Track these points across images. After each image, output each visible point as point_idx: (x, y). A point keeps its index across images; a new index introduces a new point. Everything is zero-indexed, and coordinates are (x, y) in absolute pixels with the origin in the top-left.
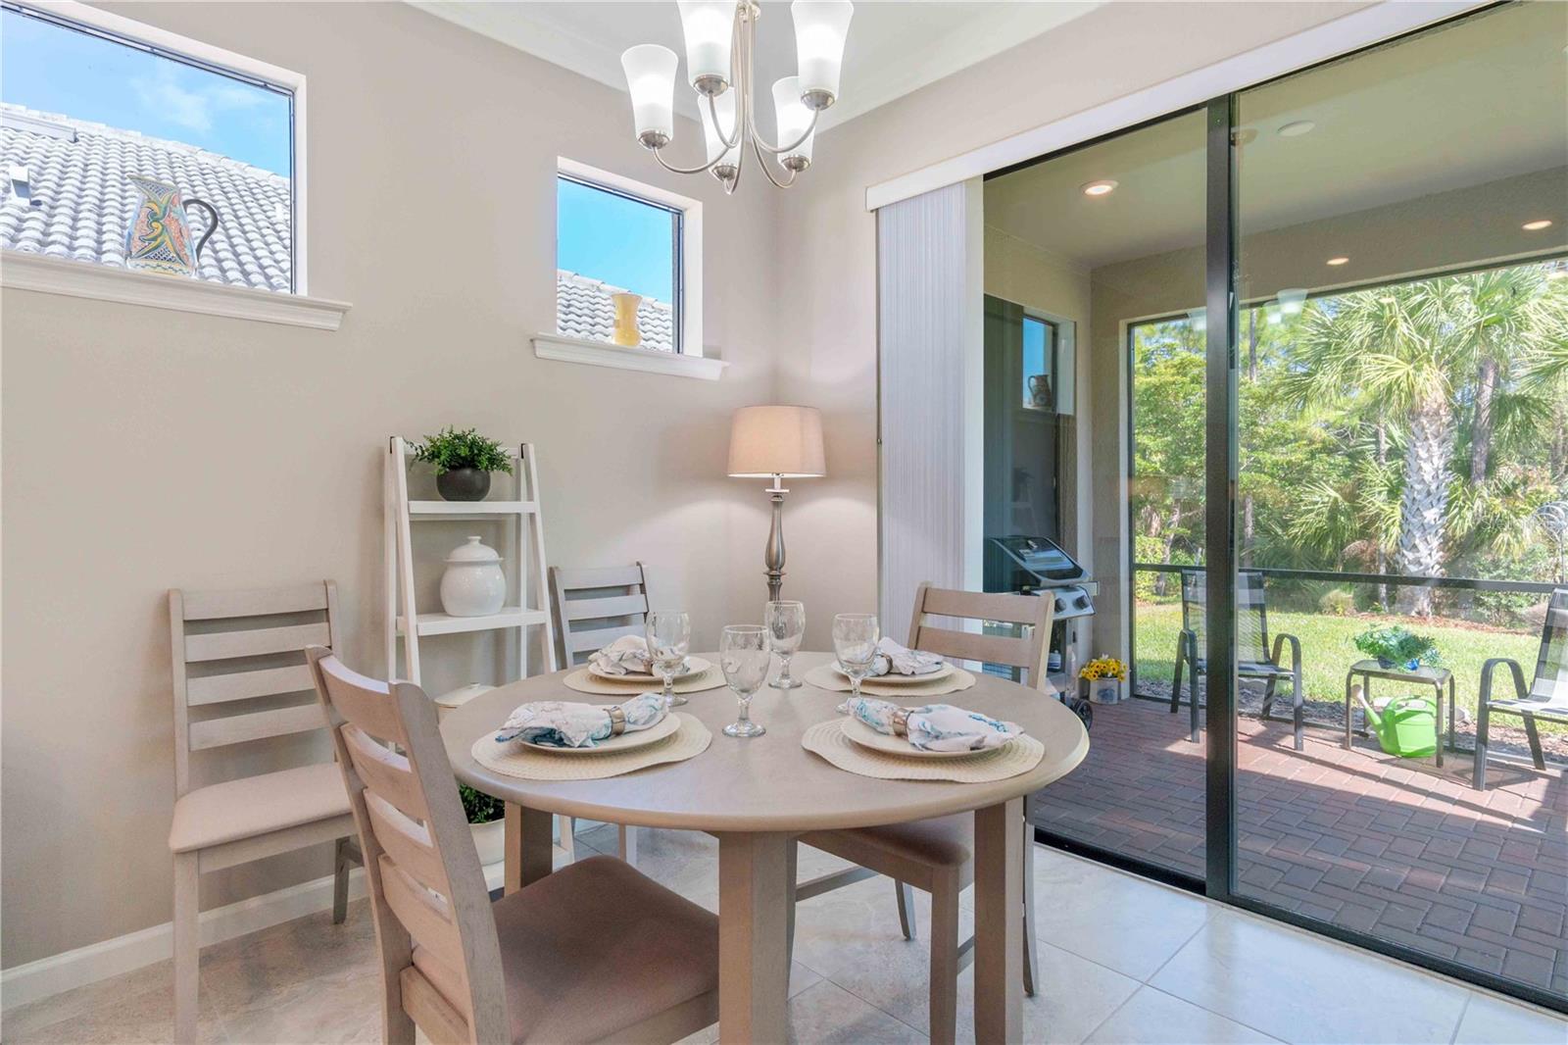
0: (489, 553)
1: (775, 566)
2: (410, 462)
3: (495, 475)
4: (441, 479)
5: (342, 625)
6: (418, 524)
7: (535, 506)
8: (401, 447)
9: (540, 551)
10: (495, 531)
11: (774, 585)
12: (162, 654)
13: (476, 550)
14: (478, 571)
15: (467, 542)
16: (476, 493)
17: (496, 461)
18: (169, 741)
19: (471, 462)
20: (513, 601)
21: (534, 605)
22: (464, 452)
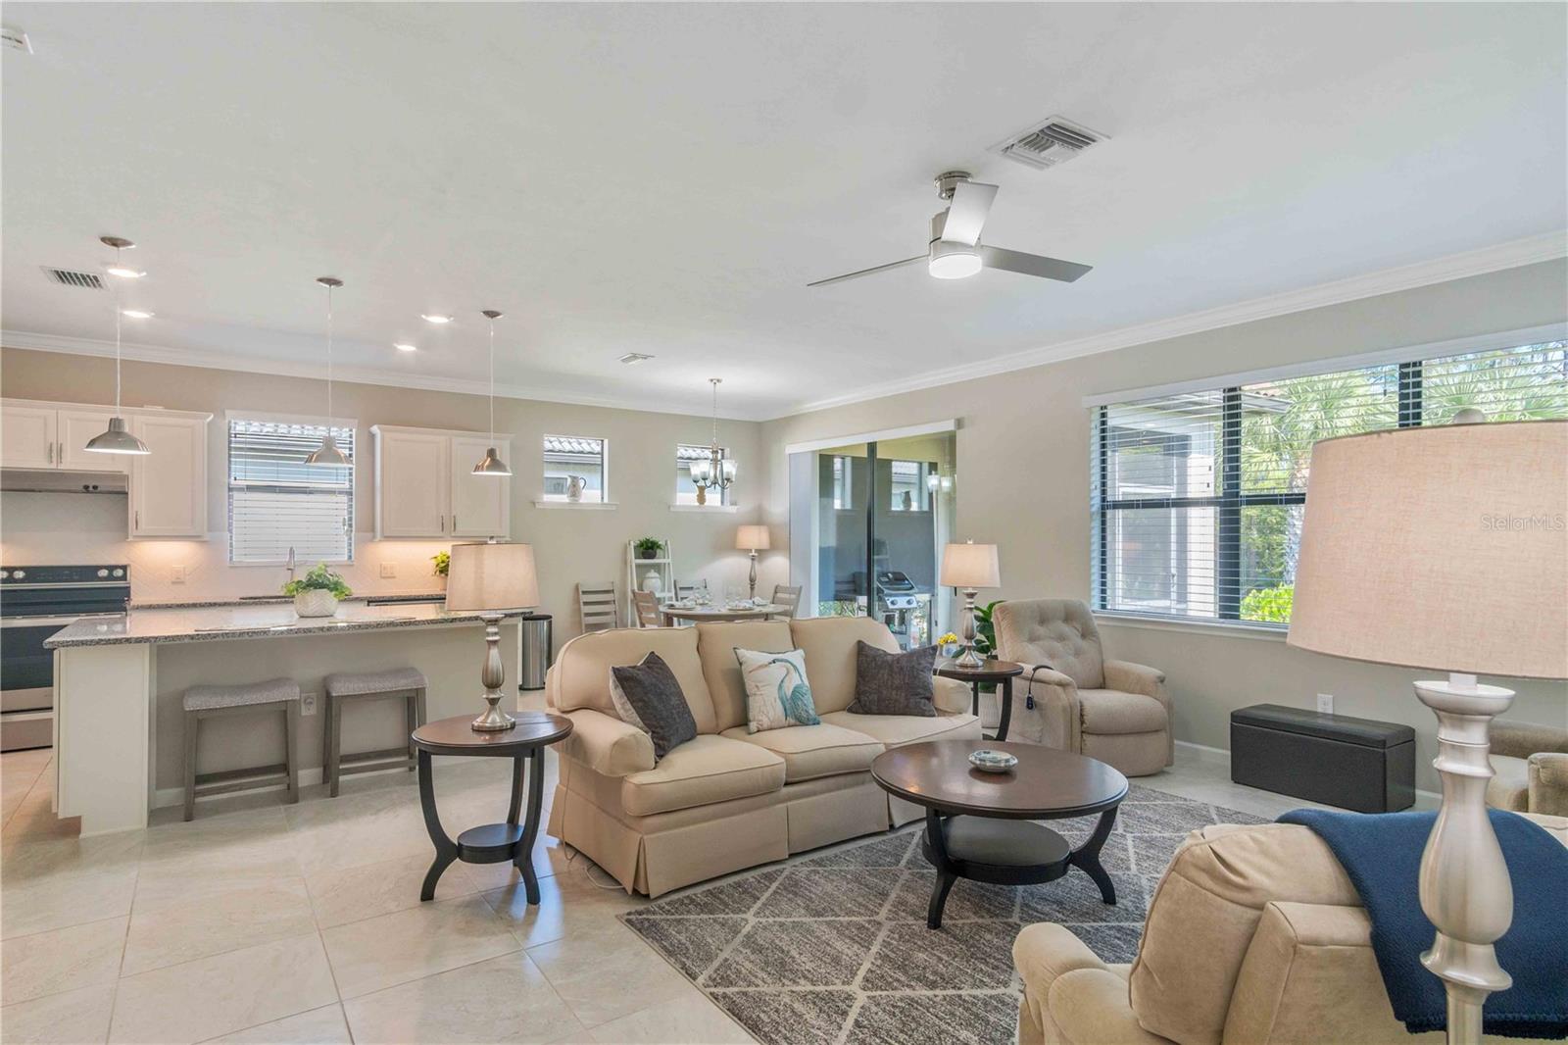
0: (657, 575)
1: (752, 581)
2: (635, 548)
3: (658, 551)
4: (643, 553)
5: (617, 595)
6: (638, 566)
7: (670, 561)
8: (632, 543)
9: (671, 575)
10: (658, 568)
11: (752, 588)
12: (577, 601)
13: (653, 574)
14: (654, 580)
15: (649, 571)
16: (653, 556)
17: (659, 547)
18: (580, 623)
19: (652, 548)
20: (663, 591)
21: (669, 591)
22: (650, 545)
